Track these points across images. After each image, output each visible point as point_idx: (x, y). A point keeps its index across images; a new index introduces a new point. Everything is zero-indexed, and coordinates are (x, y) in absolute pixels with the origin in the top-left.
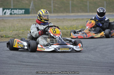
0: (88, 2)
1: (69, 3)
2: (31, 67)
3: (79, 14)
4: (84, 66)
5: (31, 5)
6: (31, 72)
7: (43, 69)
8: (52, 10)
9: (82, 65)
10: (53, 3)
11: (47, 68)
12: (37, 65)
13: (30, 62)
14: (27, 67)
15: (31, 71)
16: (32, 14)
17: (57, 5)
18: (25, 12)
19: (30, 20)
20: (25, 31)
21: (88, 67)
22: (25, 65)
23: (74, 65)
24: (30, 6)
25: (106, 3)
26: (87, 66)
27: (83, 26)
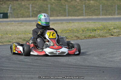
0: (67, 5)
1: (48, 7)
2: (11, 71)
3: (58, 18)
4: (65, 70)
5: (10, 9)
6: (12, 77)
7: (23, 73)
8: (31, 14)
9: (62, 69)
10: (32, 7)
11: (27, 72)
12: (17, 69)
13: (9, 67)
14: (7, 72)
15: (12, 75)
16: (10, 18)
17: (35, 9)
18: (3, 16)
19: (8, 24)
20: (4, 36)
21: (69, 71)
22: (5, 69)
23: (54, 69)
24: (8, 10)
25: (85, 6)
26: (67, 70)
27: (63, 30)
